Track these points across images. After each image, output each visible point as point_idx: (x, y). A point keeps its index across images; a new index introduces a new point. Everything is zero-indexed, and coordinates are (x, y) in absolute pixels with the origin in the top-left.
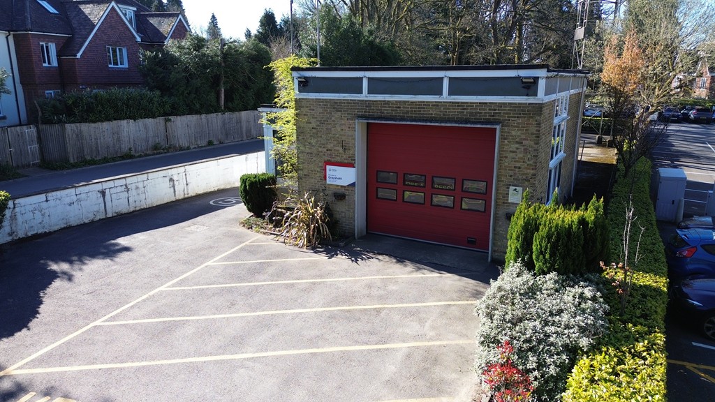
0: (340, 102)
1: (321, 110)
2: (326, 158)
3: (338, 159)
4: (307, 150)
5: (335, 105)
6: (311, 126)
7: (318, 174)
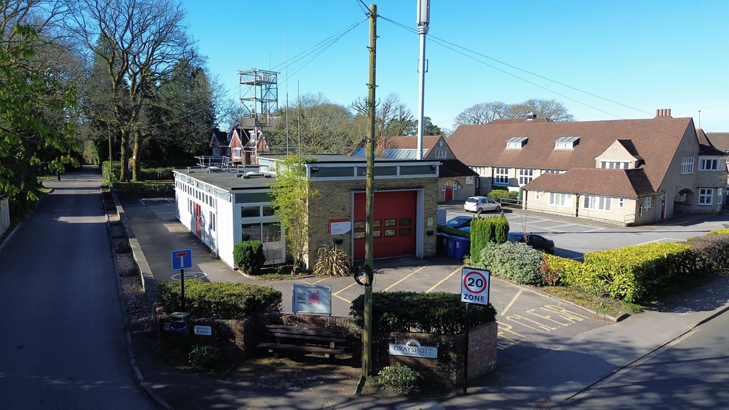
0: (340, 182)
1: (327, 188)
2: (330, 218)
3: (338, 218)
4: (316, 215)
5: (337, 184)
6: (319, 199)
7: (324, 230)
